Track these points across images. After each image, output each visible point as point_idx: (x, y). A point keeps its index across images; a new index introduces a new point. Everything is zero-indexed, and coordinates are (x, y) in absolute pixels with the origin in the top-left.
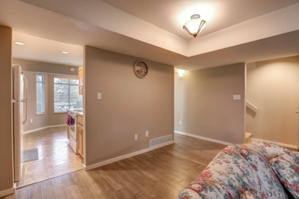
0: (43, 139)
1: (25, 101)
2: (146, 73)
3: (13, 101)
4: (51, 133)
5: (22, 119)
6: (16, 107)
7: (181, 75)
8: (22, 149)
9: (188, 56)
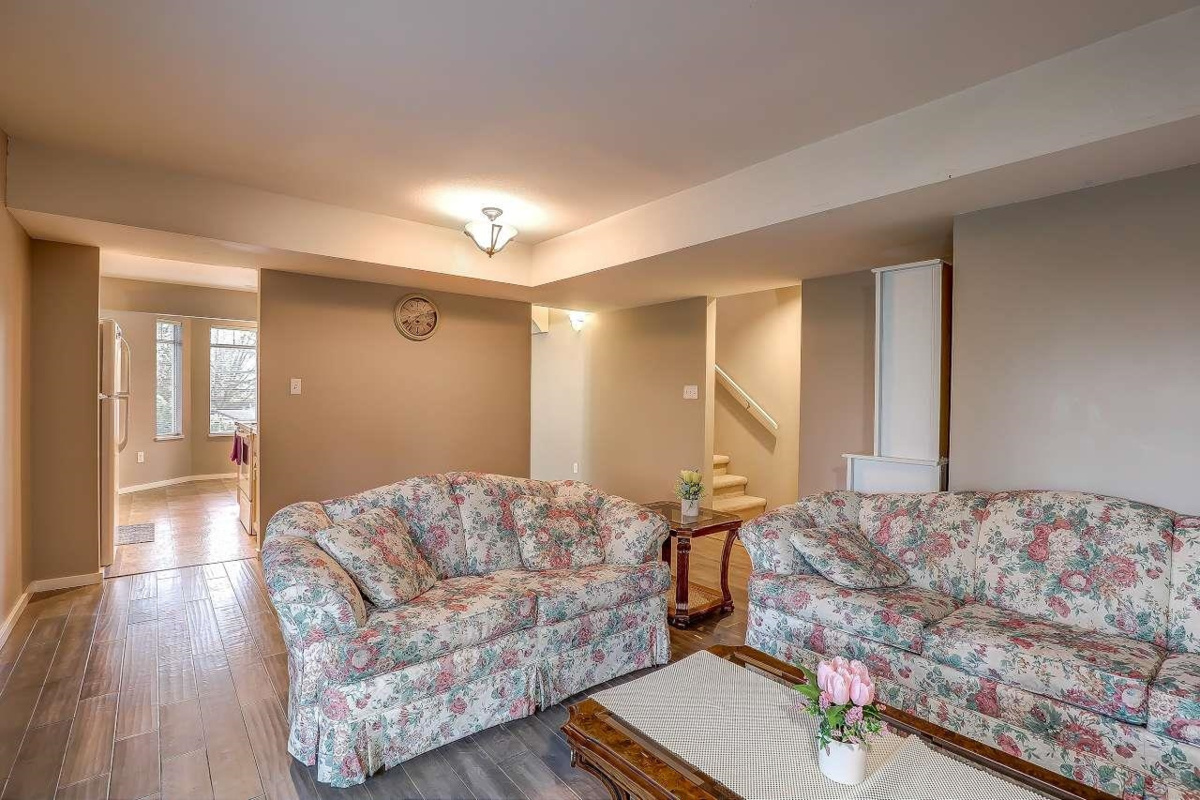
0: (173, 506)
1: (124, 397)
2: (432, 326)
3: (101, 396)
4: (197, 493)
5: (118, 436)
6: (105, 408)
7: (577, 326)
8: (116, 523)
9: (533, 284)
